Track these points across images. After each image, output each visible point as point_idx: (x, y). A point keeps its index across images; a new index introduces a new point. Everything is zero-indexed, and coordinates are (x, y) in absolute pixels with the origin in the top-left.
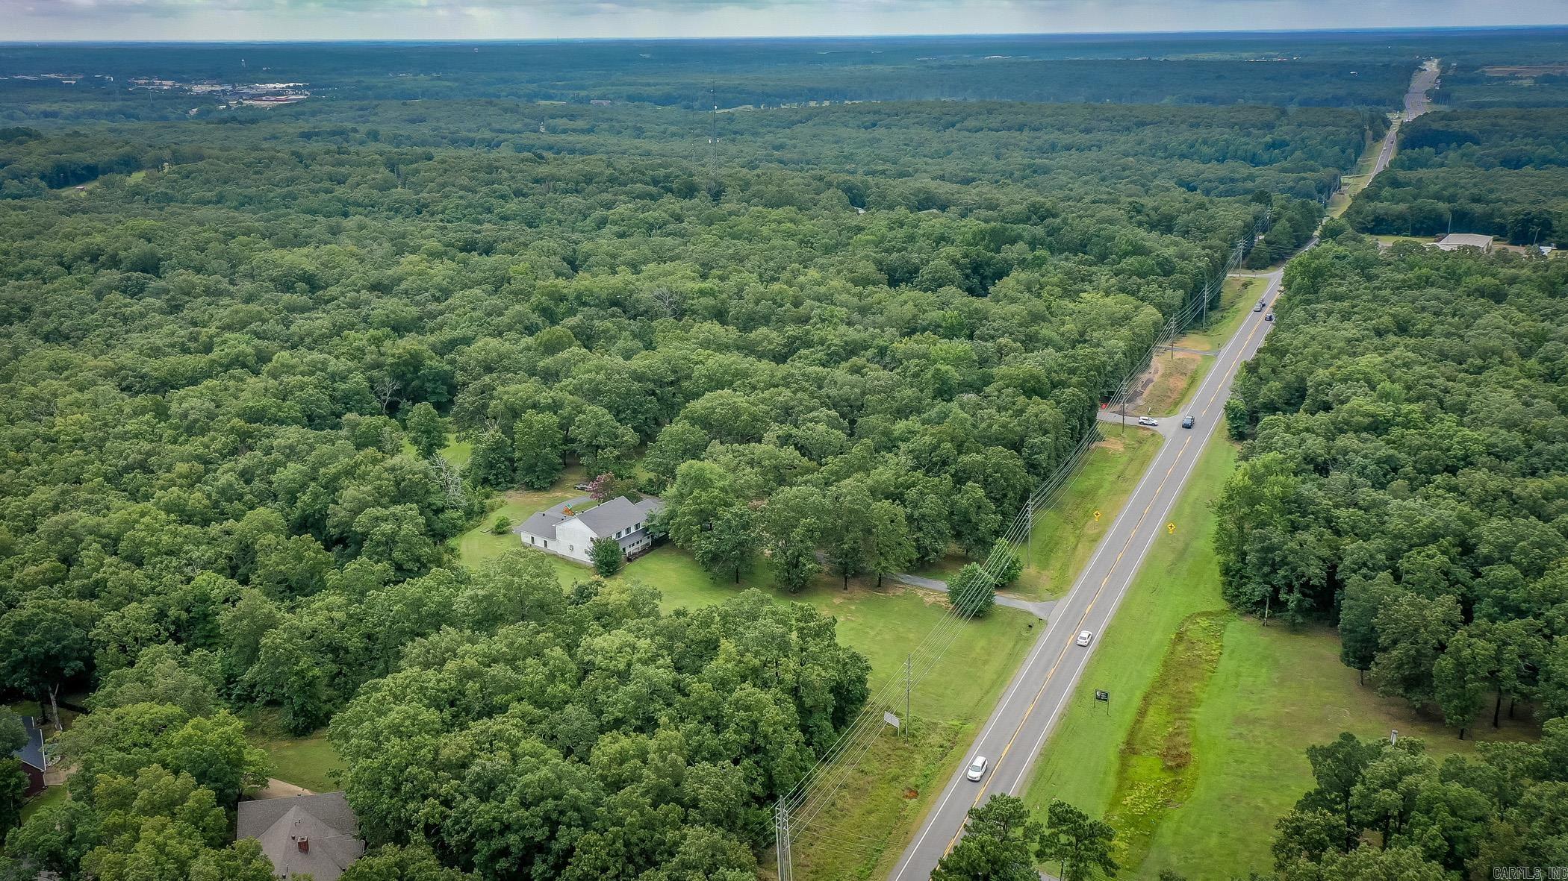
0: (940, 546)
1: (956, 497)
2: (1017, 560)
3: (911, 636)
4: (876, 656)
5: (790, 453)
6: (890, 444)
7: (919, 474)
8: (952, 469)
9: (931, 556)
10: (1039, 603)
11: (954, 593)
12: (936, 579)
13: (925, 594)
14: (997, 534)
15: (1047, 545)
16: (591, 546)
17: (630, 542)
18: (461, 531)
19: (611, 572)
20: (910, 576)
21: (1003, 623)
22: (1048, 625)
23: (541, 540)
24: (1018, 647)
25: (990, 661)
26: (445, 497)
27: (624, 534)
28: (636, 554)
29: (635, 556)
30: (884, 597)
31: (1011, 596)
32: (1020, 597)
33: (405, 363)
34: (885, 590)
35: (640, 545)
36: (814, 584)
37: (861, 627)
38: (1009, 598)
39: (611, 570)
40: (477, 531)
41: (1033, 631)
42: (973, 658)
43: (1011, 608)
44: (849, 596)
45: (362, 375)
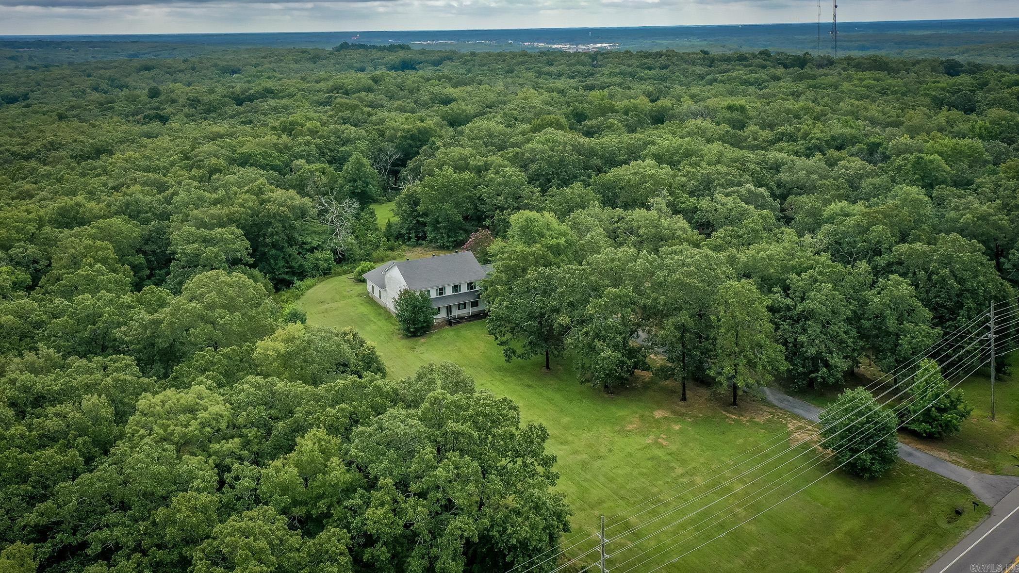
5: (680, 222)
6: (817, 225)
7: (824, 257)
9: (820, 374)
16: (397, 297)
17: (454, 302)
18: (325, 274)
19: (413, 332)
20: (790, 398)
21: (907, 497)
22: (993, 517)
23: (377, 289)
24: (921, 545)
25: (854, 560)
26: (328, 238)
27: (449, 292)
28: (463, 318)
29: (459, 320)
30: (733, 420)
31: (943, 455)
32: (959, 460)
33: (413, 138)
34: (741, 411)
35: (476, 310)
36: (646, 386)
37: (669, 457)
38: (938, 459)
39: (412, 330)
40: (344, 277)
41: (961, 521)
42: (823, 547)
43: (934, 474)
44: (683, 410)
45: (367, 143)
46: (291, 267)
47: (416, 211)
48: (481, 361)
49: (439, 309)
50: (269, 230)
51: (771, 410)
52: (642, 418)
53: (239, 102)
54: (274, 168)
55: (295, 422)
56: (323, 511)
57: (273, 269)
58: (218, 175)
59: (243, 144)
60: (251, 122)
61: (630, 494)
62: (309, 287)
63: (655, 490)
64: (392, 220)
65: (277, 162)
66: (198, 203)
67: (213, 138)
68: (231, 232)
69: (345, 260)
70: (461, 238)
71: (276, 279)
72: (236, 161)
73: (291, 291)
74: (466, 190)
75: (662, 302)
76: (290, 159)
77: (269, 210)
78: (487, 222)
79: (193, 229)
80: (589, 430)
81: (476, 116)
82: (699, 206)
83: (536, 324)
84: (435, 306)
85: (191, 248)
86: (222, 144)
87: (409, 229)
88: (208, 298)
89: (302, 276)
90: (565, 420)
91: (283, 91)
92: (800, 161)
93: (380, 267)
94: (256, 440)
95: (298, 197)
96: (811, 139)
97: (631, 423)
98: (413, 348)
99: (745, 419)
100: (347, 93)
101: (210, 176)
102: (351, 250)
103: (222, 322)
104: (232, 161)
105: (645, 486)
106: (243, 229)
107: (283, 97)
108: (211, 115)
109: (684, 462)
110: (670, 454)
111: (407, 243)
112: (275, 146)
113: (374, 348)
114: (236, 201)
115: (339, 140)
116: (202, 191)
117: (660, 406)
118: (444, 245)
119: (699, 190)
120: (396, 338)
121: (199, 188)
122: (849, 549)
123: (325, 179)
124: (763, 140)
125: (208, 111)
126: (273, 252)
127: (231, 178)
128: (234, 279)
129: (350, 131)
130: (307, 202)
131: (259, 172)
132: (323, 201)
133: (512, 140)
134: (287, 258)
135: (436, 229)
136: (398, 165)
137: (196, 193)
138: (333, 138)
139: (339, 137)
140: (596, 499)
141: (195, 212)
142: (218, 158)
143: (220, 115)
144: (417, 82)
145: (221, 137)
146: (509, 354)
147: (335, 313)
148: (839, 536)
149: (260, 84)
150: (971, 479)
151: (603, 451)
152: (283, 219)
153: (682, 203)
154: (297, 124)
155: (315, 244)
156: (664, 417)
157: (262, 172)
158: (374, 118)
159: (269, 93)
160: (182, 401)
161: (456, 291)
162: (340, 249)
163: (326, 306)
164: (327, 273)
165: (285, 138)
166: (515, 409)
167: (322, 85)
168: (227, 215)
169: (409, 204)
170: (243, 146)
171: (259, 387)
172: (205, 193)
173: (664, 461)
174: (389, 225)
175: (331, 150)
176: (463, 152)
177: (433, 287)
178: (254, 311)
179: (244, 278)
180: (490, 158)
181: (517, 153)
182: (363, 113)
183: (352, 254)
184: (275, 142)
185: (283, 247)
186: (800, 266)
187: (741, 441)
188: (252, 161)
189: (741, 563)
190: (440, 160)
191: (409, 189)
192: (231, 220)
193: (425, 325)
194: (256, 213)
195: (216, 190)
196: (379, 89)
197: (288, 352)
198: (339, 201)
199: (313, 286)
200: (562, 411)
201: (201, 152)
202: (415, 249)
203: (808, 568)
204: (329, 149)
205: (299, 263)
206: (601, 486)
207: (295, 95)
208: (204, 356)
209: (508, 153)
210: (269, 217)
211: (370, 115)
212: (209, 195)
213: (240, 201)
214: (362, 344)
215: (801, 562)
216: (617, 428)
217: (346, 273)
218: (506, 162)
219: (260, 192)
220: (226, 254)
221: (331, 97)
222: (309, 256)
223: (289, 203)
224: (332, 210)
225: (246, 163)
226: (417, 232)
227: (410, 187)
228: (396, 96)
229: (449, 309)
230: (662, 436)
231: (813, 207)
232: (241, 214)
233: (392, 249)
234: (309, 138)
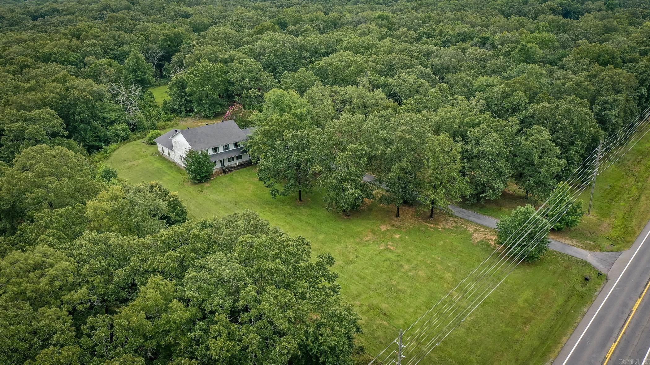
0: (498, 184)
1: (520, 139)
2: (578, 206)
3: (448, 276)
4: (401, 296)
5: (380, 94)
6: (469, 93)
7: (487, 115)
8: (522, 114)
9: (487, 194)
10: (598, 254)
11: (504, 233)
12: (491, 216)
13: (476, 230)
14: (559, 178)
15: (608, 194)
16: (184, 156)
17: (225, 157)
18: (124, 140)
19: (199, 180)
20: (465, 210)
21: (555, 273)
22: (609, 281)
23: (166, 151)
24: (570, 304)
25: (534, 319)
26: (122, 114)
27: (221, 150)
28: (233, 167)
29: (231, 169)
30: (432, 228)
31: (567, 241)
32: (578, 244)
33: (171, 40)
34: (436, 222)
35: (240, 161)
36: (370, 209)
37: (397, 258)
38: (565, 244)
39: (199, 179)
40: (138, 142)
41: (590, 285)
42: (513, 313)
43: (567, 255)
44: (399, 224)
45: (138, 44)
46: (98, 136)
47: (184, 92)
48: (252, 198)
49: (215, 162)
50: (77, 110)
51: (454, 219)
52: (373, 232)
53: (35, 18)
54: (71, 63)
55: (132, 268)
56: (171, 342)
57: (84, 138)
58: (27, 69)
59: (43, 46)
60: (46, 32)
61: (378, 287)
62: (114, 150)
63: (394, 283)
64: (166, 99)
65: (72, 59)
66: (15, 90)
67: (18, 42)
68: (47, 112)
69: (136, 129)
70: (219, 111)
71: (88, 146)
72: (40, 58)
73: (101, 153)
74: (219, 76)
75: (388, 153)
76: (82, 56)
77: (74, 94)
78: (237, 99)
79: (15, 111)
80: (339, 243)
81: (211, 25)
82: (388, 82)
83: (294, 172)
84: (212, 160)
85: (16, 126)
86: (26, 46)
87: (180, 105)
88: (38, 168)
89: (107, 142)
90: (321, 237)
91: (66, 10)
92: (444, 50)
93: (164, 134)
94: (100, 285)
95: (94, 84)
96: (445, 35)
97: (367, 236)
98: (201, 191)
99: (440, 227)
100: (113, 11)
101: (22, 71)
102: (141, 122)
103: (52, 186)
104: (37, 59)
105: (386, 280)
106: (56, 109)
107: (67, 15)
108: (15, 27)
109: (408, 261)
110: (398, 256)
111: (180, 115)
112: (69, 47)
113: (177, 196)
114: (46, 88)
115: (116, 42)
116: (17, 82)
117: (383, 222)
118: (207, 116)
119: (385, 72)
120: (186, 185)
121: (14, 79)
122: (529, 312)
123: (112, 71)
124: (411, 37)
125: (12, 25)
126: (82, 126)
127: (39, 71)
128: (57, 151)
129: (124, 36)
130: (103, 88)
131: (60, 66)
132: (114, 86)
133: (243, 40)
134: (94, 130)
135: (199, 104)
136: (162, 60)
137: (12, 83)
138: (112, 41)
139: (116, 40)
140: (355, 293)
141: (14, 98)
142: (26, 57)
143: (21, 27)
144: (162, 4)
145: (26, 41)
146: (274, 193)
147: (137, 168)
148: (520, 304)
149: (47, 6)
150: (589, 256)
151: (352, 257)
152: (86, 101)
153: (376, 80)
154: (83, 31)
155: (113, 118)
156: (388, 230)
157: (63, 67)
158: (138, 27)
159: (54, 12)
160: (30, 261)
161: (226, 149)
162: (132, 122)
163: (129, 164)
164: (125, 139)
165: (75, 41)
166: (308, 244)
167: (94, 6)
168: (41, 100)
169: (178, 87)
170: (43, 47)
171: (95, 242)
172: (20, 83)
173: (395, 261)
174: (165, 103)
175: (111, 50)
176: (213, 49)
177: (210, 147)
178: (78, 176)
179: (65, 150)
180: (232, 53)
181: (251, 49)
182: (130, 24)
183: (142, 125)
184: (68, 44)
185: (89, 122)
186: (472, 122)
187: (441, 242)
188: (53, 58)
189: (463, 330)
190: (197, 55)
191: (177, 76)
192: (45, 103)
193: (207, 174)
194: (64, 97)
195: (28, 80)
196: (136, 9)
197: (115, 210)
198: (126, 86)
199: (117, 149)
200: (317, 230)
201: (11, 52)
202: (186, 119)
203: (508, 329)
204: (110, 49)
205: (103, 133)
206: (357, 283)
207: (75, 13)
208: (42, 217)
209: (245, 49)
210: (75, 99)
211: (135, 25)
212: (23, 84)
213: (50, 88)
214: (166, 193)
215: (501, 325)
216: (358, 240)
217: (139, 138)
218: (245, 56)
219: (64, 81)
220: (45, 129)
221: (103, 14)
222: (110, 127)
223: (89, 89)
224: (122, 93)
225: (48, 61)
226: (186, 107)
227: (178, 75)
228: (149, 13)
229: (222, 162)
230: (389, 243)
231: (467, 80)
232: (52, 98)
233: (170, 120)
234: (94, 41)
